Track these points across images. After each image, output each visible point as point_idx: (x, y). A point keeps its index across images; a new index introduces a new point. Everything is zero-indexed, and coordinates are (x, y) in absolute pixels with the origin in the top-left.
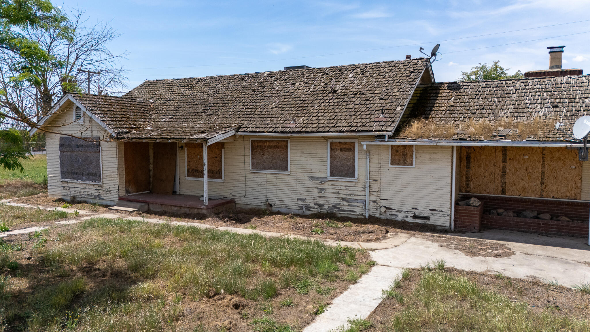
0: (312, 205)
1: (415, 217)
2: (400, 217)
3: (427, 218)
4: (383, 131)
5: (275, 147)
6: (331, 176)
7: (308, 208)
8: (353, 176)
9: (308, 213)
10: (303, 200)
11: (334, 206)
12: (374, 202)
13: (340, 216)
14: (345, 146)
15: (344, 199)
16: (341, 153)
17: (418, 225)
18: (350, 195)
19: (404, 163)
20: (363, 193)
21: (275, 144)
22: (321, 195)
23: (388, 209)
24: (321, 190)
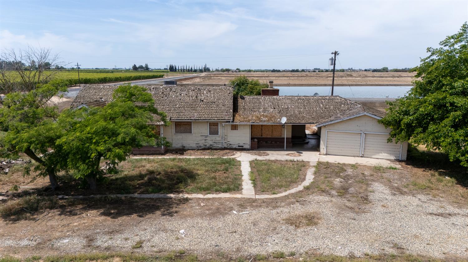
0: (202, 145)
1: (239, 146)
2: (234, 147)
3: (243, 146)
4: (230, 120)
5: (185, 125)
6: (209, 134)
7: (200, 147)
8: (218, 134)
9: (200, 148)
10: (198, 144)
11: (211, 145)
12: (225, 143)
13: (213, 148)
14: (215, 124)
15: (214, 142)
16: (213, 127)
17: (240, 149)
18: (217, 141)
19: (235, 129)
20: (222, 140)
21: (186, 124)
22: (206, 141)
23: (230, 144)
24: (206, 140)
